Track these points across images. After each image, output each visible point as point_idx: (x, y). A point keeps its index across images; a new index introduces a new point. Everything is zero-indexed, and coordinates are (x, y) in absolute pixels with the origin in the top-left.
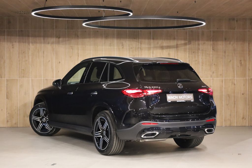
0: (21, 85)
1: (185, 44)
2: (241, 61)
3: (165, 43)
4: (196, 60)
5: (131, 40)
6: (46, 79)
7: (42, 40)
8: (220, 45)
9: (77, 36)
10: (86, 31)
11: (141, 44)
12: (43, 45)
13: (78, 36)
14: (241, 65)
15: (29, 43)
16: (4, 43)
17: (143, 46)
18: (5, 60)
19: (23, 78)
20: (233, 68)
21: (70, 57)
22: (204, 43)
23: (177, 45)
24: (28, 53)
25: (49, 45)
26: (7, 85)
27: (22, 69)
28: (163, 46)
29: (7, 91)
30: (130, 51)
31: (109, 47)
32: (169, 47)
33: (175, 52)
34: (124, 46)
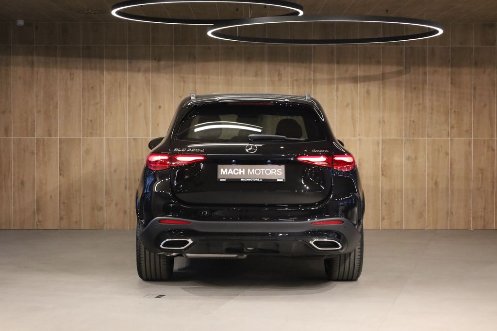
0: (87, 150)
1: (399, 73)
3: (360, 71)
4: (420, 104)
5: (296, 64)
6: (135, 139)
7: (127, 65)
8: (466, 74)
9: (192, 58)
10: (209, 48)
11: (314, 72)
12: (128, 74)
13: (195, 58)
15: (102, 70)
16: (55, 70)
17: (319, 76)
18: (57, 103)
19: (91, 136)
20: (491, 119)
22: (435, 71)
23: (383, 74)
24: (101, 89)
25: (141, 74)
26: (60, 149)
27: (89, 119)
28: (356, 77)
29: (60, 160)
30: (293, 86)
31: (254, 78)
32: (367, 79)
33: (380, 88)
34: (281, 77)
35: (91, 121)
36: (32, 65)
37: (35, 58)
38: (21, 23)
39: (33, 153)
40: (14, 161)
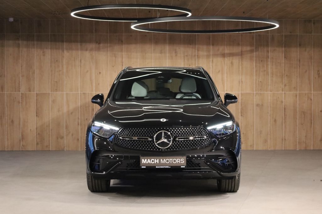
0: (54, 100)
1: (252, 51)
2: (318, 71)
3: (227, 50)
4: (265, 71)
5: (186, 46)
6: (84, 93)
7: (79, 46)
8: (294, 52)
9: (121, 42)
10: (131, 36)
11: (198, 50)
12: (80, 52)
13: (122, 41)
14: (319, 77)
15: (63, 50)
16: (33, 49)
17: (201, 53)
18: (34, 70)
19: (56, 92)
20: (309, 80)
21: (113, 67)
22: (274, 50)
23: (241, 52)
24: (62, 62)
25: (88, 52)
26: (36, 100)
27: (55, 80)
28: (225, 54)
29: (36, 107)
30: (184, 59)
31: (160, 55)
32: (231, 55)
33: (239, 60)
34: (177, 54)
35: (56, 82)
36: (18, 46)
37: (20, 42)
38: (11, 20)
39: (19, 102)
40: (7, 107)
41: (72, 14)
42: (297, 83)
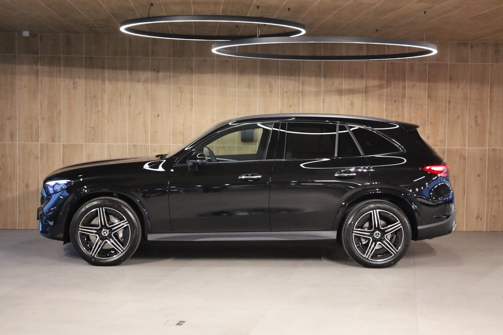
0: (89, 155)
1: (381, 87)
2: (476, 117)
3: (345, 84)
4: (399, 116)
5: (286, 77)
6: (134, 145)
7: (128, 76)
8: (442, 89)
9: (189, 70)
10: (205, 61)
11: (303, 84)
12: (128, 84)
13: (192, 69)
14: (477, 125)
15: (104, 81)
16: (59, 79)
17: (307, 88)
18: (60, 110)
19: (93, 142)
20: (463, 130)
21: (178, 106)
22: (414, 86)
23: (366, 87)
24: (102, 99)
25: (140, 84)
26: (63, 154)
27: (92, 126)
28: (342, 90)
30: (283, 97)
31: (247, 90)
32: (351, 92)
33: (363, 100)
34: (272, 89)
35: (93, 128)
36: (37, 74)
37: (40, 67)
38: (26, 34)
39: (37, 158)
40: (19, 164)
41: (123, 29)
42: (445, 133)
